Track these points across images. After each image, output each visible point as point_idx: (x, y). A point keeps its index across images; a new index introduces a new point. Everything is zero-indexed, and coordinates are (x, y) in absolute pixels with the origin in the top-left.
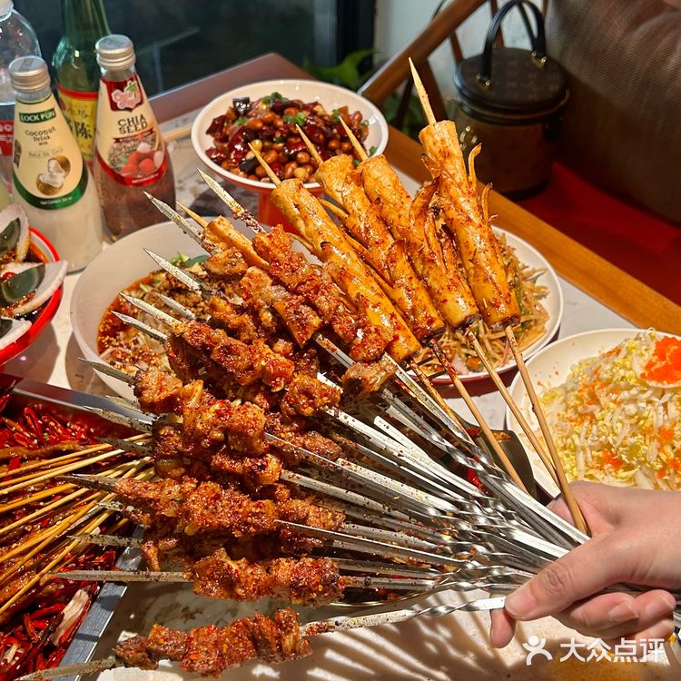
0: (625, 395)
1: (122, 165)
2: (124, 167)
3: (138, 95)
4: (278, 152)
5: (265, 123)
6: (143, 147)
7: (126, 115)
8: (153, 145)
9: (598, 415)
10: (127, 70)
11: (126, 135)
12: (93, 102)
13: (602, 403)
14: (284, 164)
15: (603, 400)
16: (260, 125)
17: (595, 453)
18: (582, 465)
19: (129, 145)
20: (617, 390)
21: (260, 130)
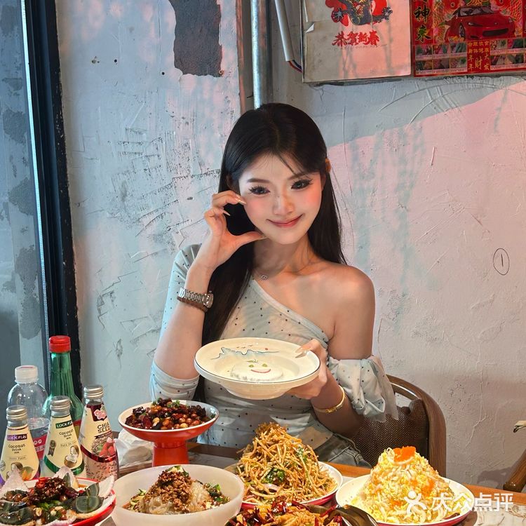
2: (101, 452)
6: (109, 440)
7: (101, 423)
11: (102, 433)
16: (157, 411)
19: (103, 439)
20: (386, 474)
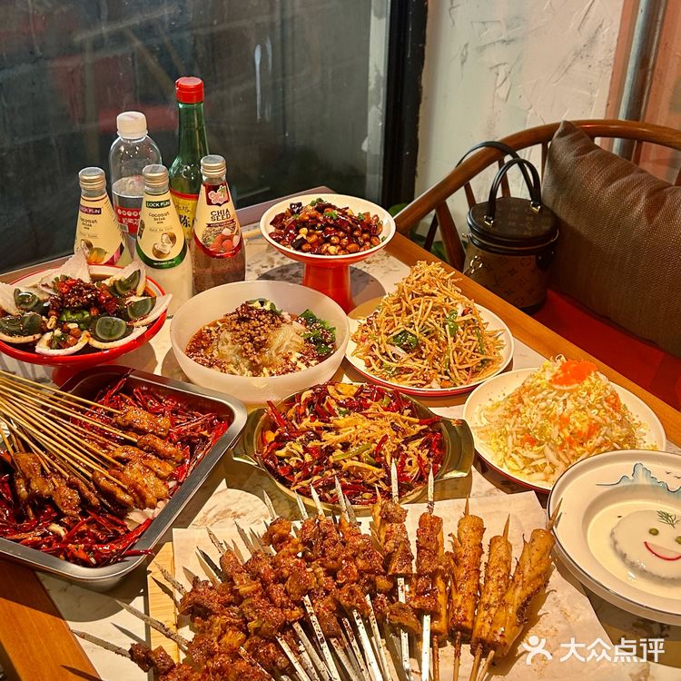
0: (540, 396)
1: (211, 243)
2: (212, 244)
3: (226, 195)
4: (318, 236)
5: (311, 217)
6: (226, 232)
7: (217, 208)
8: (233, 231)
9: (522, 410)
10: (220, 179)
11: (216, 222)
12: (194, 201)
13: (525, 402)
14: (321, 245)
15: (526, 400)
16: (307, 218)
17: (519, 436)
18: (510, 444)
19: (217, 229)
21: (307, 221)
